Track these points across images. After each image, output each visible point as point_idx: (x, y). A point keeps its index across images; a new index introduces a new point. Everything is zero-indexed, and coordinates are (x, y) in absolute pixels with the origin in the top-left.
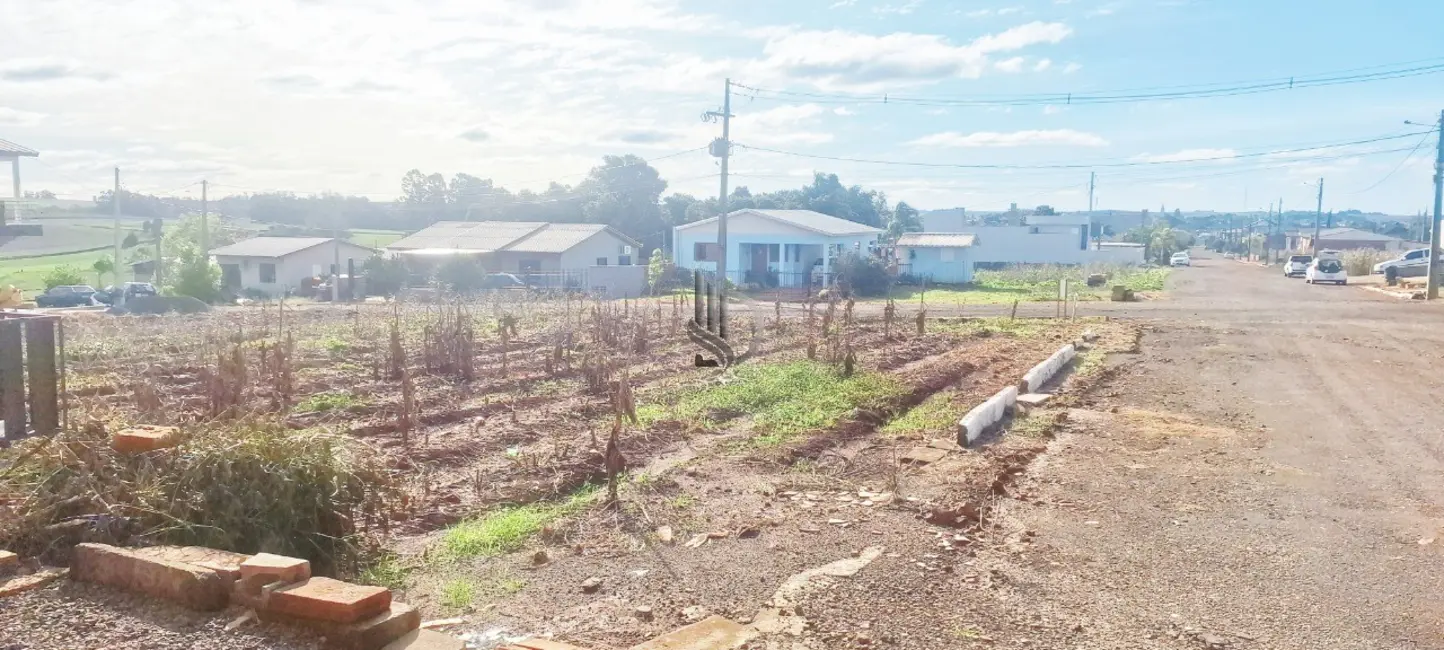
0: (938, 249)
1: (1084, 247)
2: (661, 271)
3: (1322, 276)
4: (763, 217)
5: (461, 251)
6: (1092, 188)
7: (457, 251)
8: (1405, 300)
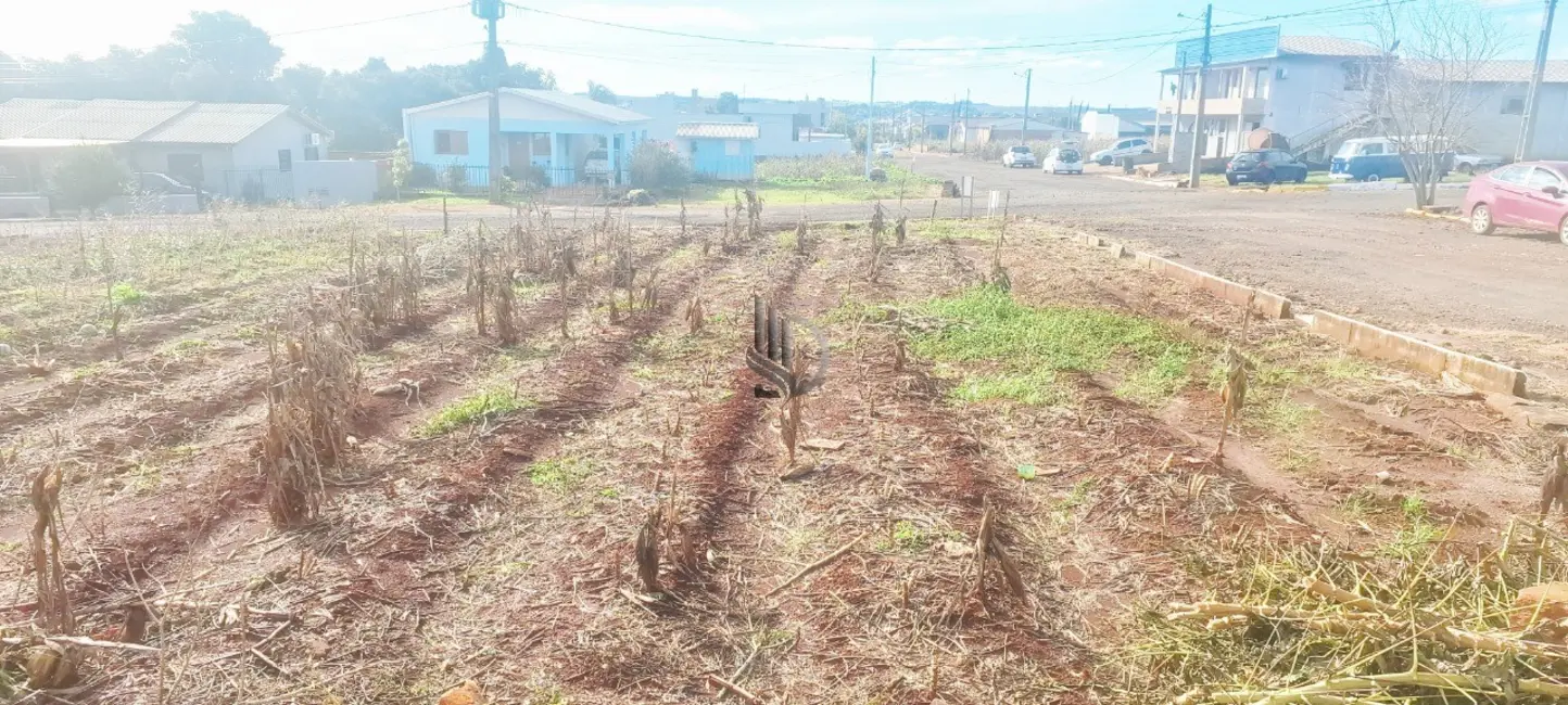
0: (720, 141)
1: (796, 137)
2: (410, 169)
3: (1064, 166)
4: (529, 100)
5: (88, 142)
6: (873, 75)
7: (79, 142)
8: (1170, 189)
